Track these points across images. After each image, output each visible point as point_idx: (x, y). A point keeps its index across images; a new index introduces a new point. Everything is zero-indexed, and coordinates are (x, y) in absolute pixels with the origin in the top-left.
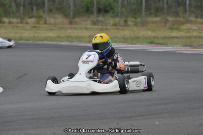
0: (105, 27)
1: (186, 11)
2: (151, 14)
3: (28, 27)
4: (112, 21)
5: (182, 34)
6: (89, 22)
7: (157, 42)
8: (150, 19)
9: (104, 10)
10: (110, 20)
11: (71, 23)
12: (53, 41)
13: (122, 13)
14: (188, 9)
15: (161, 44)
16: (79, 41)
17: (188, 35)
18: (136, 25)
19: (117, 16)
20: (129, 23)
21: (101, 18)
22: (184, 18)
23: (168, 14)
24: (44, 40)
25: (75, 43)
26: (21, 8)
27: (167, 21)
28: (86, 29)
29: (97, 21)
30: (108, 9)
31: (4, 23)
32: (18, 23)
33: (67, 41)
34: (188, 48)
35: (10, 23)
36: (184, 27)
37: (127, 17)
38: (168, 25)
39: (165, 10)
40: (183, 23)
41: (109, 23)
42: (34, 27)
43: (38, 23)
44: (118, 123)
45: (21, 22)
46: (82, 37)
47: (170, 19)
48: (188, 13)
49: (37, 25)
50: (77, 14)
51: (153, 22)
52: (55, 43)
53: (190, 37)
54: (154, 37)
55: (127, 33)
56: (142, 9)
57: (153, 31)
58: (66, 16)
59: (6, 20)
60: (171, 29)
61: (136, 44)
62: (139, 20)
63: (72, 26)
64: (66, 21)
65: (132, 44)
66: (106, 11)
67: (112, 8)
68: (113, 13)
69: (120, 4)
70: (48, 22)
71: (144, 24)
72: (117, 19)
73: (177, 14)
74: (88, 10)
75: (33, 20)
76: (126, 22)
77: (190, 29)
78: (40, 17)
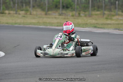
0: (66, 17)
1: (116, 8)
2: (95, 9)
3: (20, 16)
4: (71, 14)
5: (113, 22)
6: (57, 14)
7: (98, 26)
8: (94, 13)
9: (66, 7)
10: (70, 13)
11: (46, 14)
12: (35, 25)
13: (77, 9)
14: (117, 7)
15: (101, 28)
16: (51, 25)
17: (117, 22)
18: (85, 16)
19: (74, 10)
20: (81, 15)
21: (64, 12)
22: (114, 12)
23: (105, 10)
24: (30, 25)
25: (48, 27)
26: (16, 5)
27: (104, 14)
28: (55, 18)
29: (62, 13)
30: (69, 6)
31: (5, 13)
32: (14, 14)
33: (44, 25)
34: (117, 30)
35: (9, 14)
36: (115, 18)
37: (80, 11)
38: (105, 16)
39: (104, 8)
40: (114, 16)
41: (69, 15)
42: (24, 16)
43: (26, 14)
44: (74, 76)
45: (16, 14)
46: (53, 23)
47: (106, 12)
48: (117, 9)
49: (26, 15)
50: (50, 9)
51: (96, 15)
52: (36, 26)
53: (118, 24)
54: (97, 24)
55: (80, 21)
56: (89, 7)
57: (96, 20)
58: (43, 10)
59: (7, 12)
60: (107, 19)
61: (85, 28)
62: (87, 13)
63: (47, 16)
64: (43, 13)
65: (83, 27)
66: (67, 8)
67: (71, 6)
68: (72, 9)
69: (76, 3)
70: (32, 14)
71: (90, 16)
72: (74, 12)
73: (110, 10)
74: (56, 7)
75: (23, 12)
76: (79, 14)
77: (118, 19)
78: (27, 10)
